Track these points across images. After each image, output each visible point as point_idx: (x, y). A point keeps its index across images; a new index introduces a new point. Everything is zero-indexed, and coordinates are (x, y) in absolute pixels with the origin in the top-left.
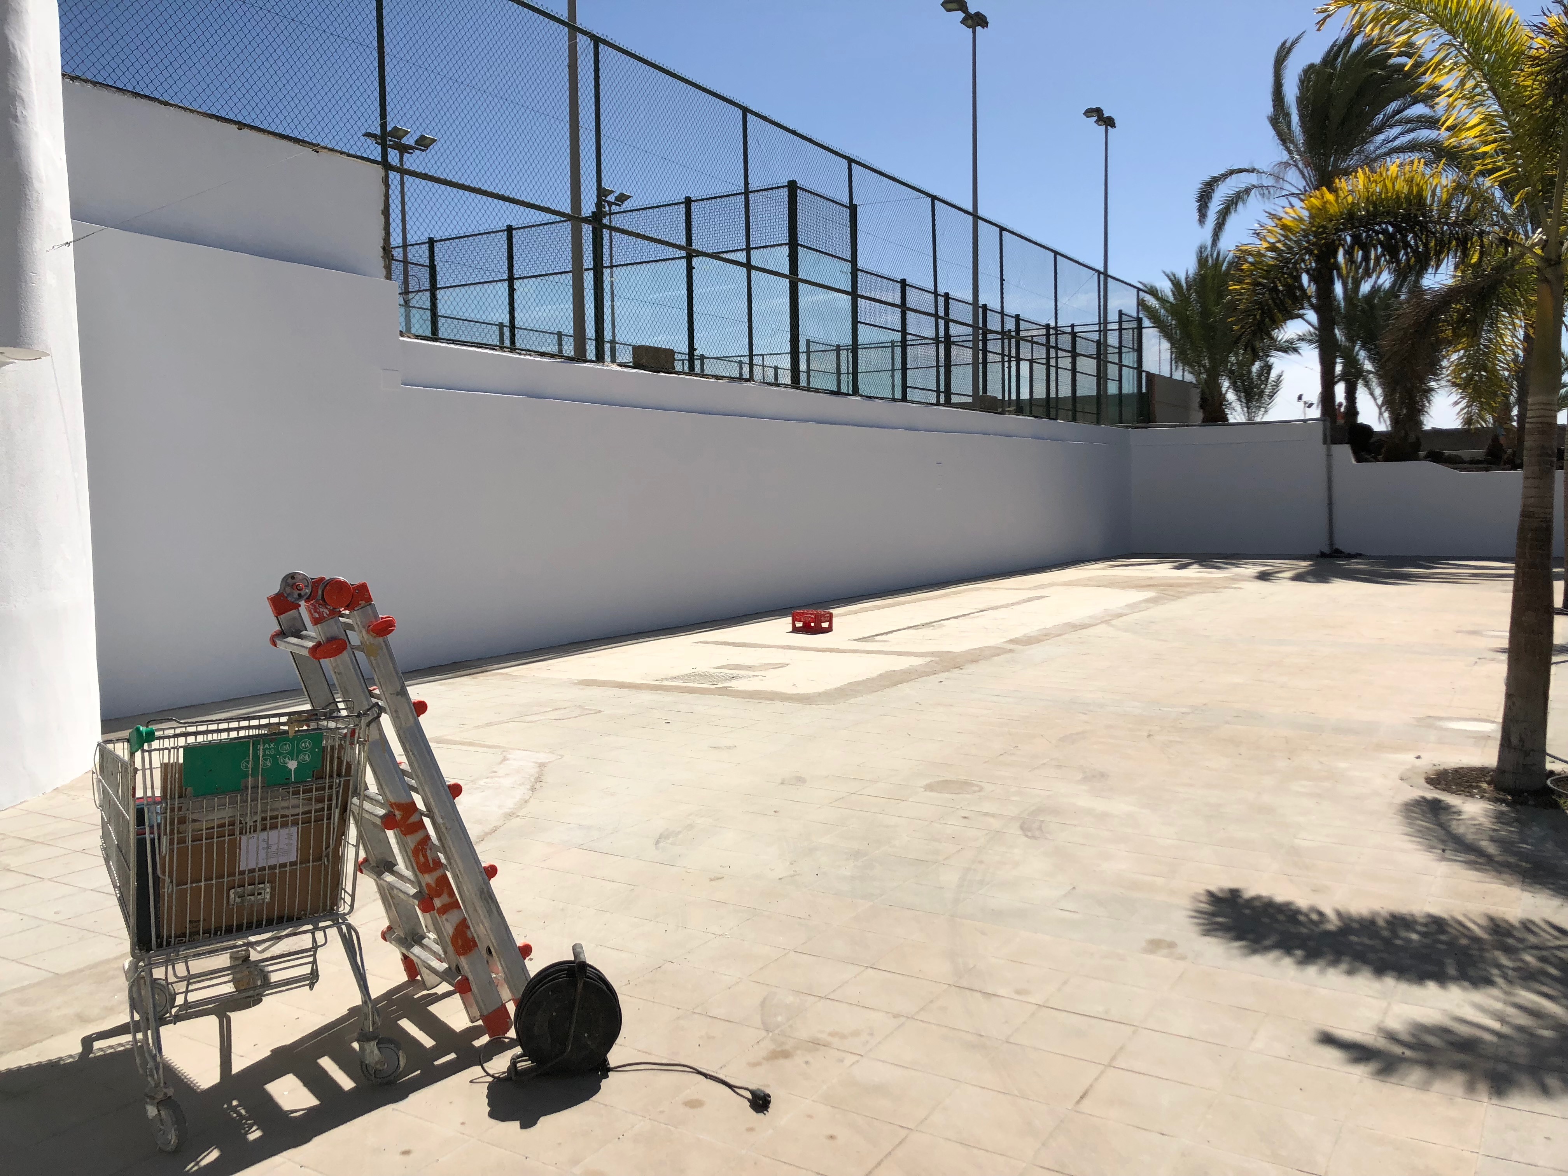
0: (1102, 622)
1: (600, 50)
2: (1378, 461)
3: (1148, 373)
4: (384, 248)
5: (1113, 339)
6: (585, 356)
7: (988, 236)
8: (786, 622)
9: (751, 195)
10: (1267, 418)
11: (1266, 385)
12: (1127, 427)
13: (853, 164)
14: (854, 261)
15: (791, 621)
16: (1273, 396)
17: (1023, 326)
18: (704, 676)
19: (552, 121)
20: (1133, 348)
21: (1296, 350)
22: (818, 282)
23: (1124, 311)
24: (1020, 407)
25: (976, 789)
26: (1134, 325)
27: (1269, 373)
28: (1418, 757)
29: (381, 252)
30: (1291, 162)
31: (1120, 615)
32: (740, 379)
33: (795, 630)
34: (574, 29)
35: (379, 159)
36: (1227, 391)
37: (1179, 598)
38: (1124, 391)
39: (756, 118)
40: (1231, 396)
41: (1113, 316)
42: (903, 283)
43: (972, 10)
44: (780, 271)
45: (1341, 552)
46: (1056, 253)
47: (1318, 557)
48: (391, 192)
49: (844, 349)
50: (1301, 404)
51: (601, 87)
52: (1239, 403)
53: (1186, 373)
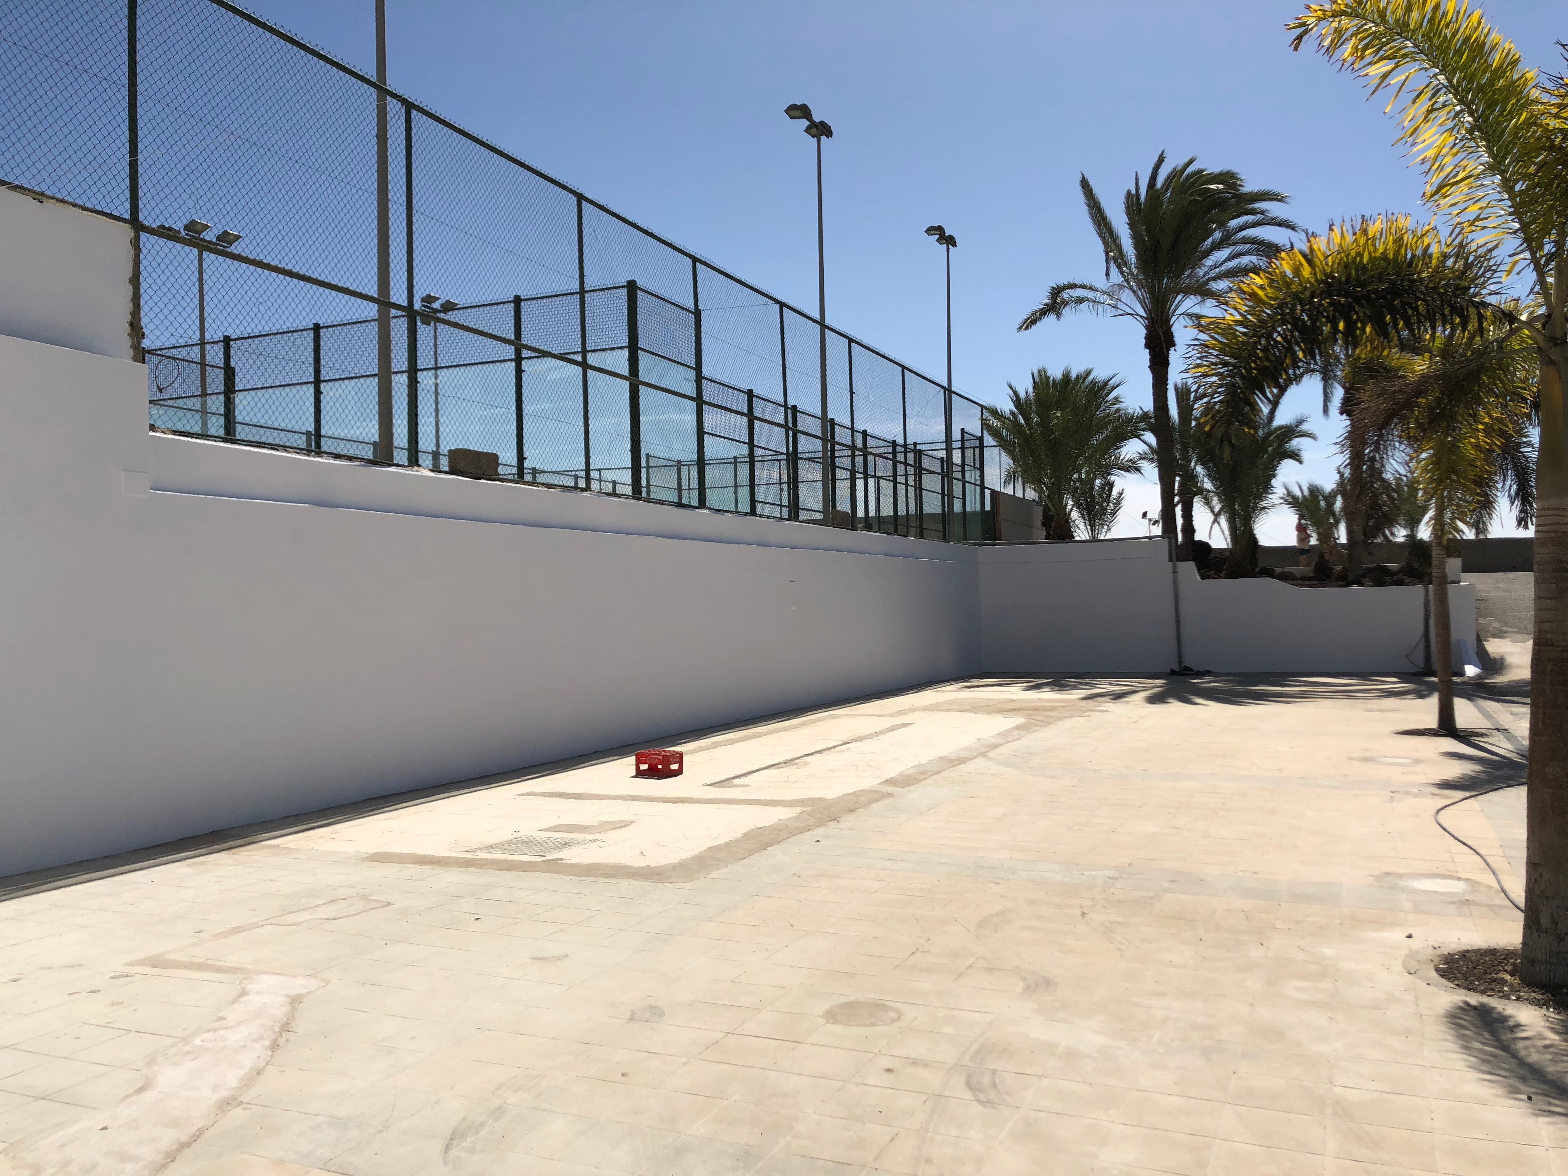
0: (979, 755)
1: (413, 117)
2: (1221, 578)
3: (993, 492)
4: (132, 324)
5: (957, 457)
6: (392, 461)
7: (836, 347)
8: (629, 763)
9: (587, 295)
10: (1109, 536)
11: (1109, 503)
12: (975, 545)
13: (698, 264)
14: (698, 368)
15: (634, 762)
16: (1115, 514)
17: (870, 442)
18: (529, 843)
19: (354, 190)
20: (974, 467)
21: (1138, 470)
22: (662, 386)
23: (967, 430)
24: (868, 524)
25: (893, 1015)
26: (977, 443)
27: (1110, 491)
28: (1410, 936)
29: (128, 328)
30: (1125, 284)
31: (994, 746)
32: (576, 488)
33: (640, 774)
34: (383, 91)
35: (127, 216)
36: (1072, 509)
37: (1049, 723)
38: (968, 509)
39: (592, 207)
40: (1075, 514)
41: (956, 435)
42: (750, 394)
43: (817, 119)
44: (619, 372)
45: (1191, 670)
46: (904, 368)
47: (1169, 675)
48: (142, 257)
49: (685, 465)
50: (1146, 521)
51: (414, 158)
52: (1082, 520)
53: (1028, 490)
